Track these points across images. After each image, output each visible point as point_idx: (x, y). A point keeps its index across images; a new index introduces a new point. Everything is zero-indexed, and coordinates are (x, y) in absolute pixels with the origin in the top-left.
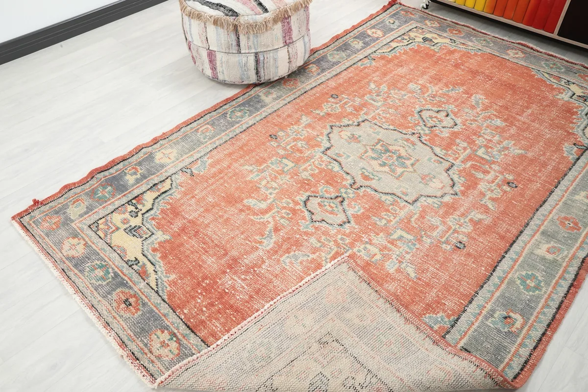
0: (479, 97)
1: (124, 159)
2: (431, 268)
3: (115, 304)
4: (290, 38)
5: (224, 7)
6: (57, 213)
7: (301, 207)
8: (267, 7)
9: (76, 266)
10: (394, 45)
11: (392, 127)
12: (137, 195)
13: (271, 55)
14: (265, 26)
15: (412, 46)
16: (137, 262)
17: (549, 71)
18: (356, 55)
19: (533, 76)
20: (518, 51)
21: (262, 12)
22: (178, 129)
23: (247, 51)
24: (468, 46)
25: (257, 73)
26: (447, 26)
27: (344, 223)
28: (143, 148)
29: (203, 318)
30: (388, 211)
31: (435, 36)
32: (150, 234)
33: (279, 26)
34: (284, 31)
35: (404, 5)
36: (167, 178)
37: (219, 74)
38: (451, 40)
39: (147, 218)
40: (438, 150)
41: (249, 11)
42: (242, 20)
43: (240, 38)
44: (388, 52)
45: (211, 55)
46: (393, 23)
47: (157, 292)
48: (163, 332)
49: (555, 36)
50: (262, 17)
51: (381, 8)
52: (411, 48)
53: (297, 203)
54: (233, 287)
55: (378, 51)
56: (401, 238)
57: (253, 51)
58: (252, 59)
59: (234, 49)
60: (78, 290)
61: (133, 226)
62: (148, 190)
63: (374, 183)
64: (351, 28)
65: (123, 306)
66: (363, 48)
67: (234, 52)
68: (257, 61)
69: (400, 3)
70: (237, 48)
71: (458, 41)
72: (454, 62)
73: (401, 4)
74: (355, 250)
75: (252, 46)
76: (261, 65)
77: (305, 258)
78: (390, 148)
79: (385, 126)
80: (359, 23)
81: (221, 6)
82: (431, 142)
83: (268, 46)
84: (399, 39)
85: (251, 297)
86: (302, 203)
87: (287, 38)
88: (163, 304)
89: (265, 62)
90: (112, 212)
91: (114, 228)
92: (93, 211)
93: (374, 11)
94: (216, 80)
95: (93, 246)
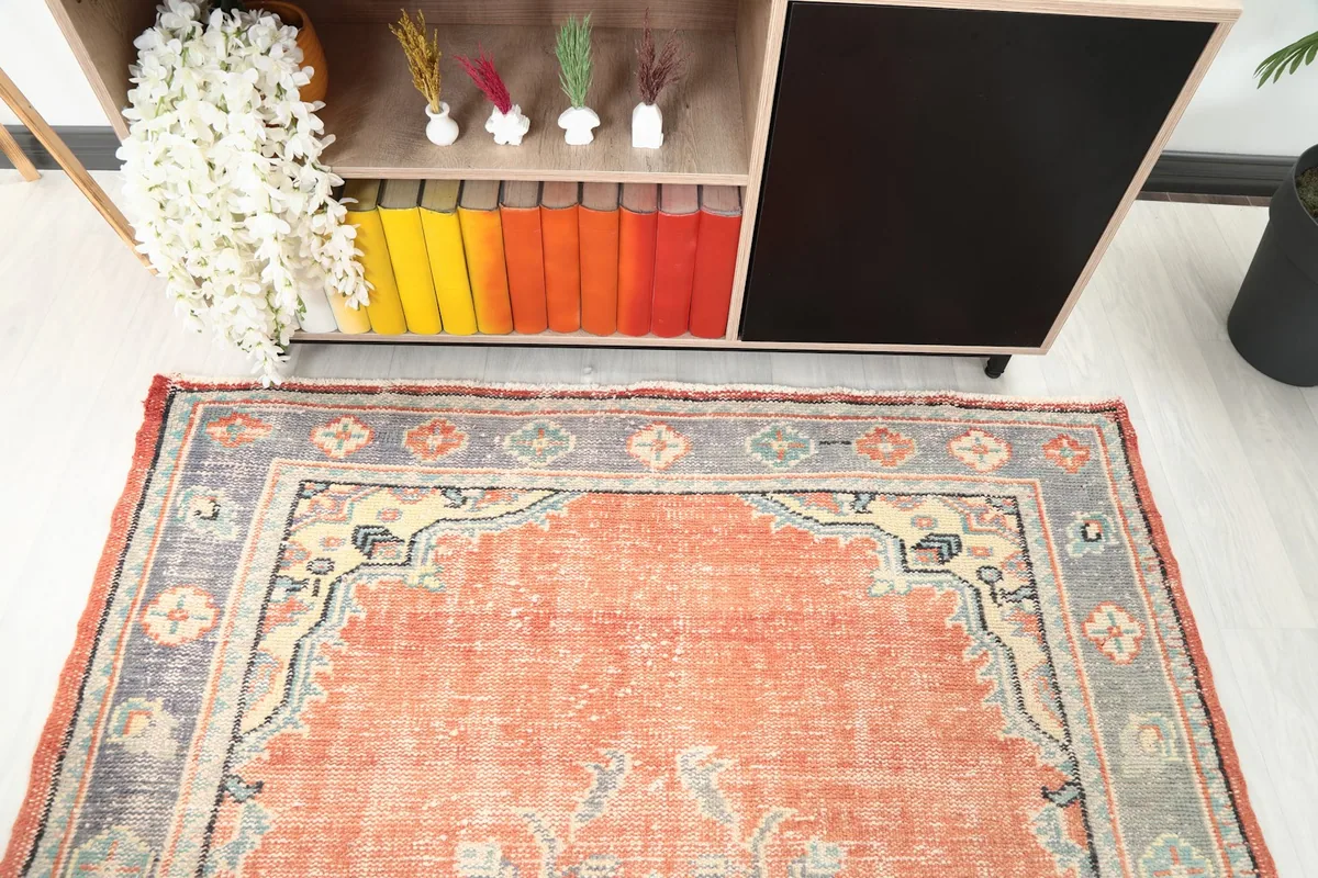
10: (280, 642)
15: (342, 611)
18: (178, 807)
20: (656, 428)
24: (509, 493)
26: (395, 419)
31: (385, 500)
35: (203, 388)
38: (444, 490)
44: (284, 703)
46: (215, 515)
49: (733, 343)
51: (132, 451)
52: (345, 624)
55: (246, 725)
64: (80, 643)
66: (184, 735)
69: (182, 383)
71: (469, 482)
72: (520, 617)
73: (189, 388)
80: (95, 593)
84: (279, 594)
93: (114, 487)
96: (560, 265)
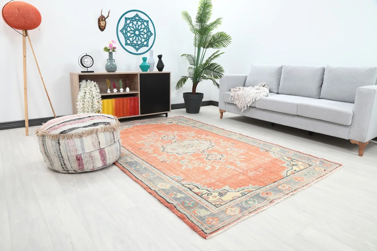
6: (203, 219)
9: (245, 209)
12: (195, 194)
16: (243, 193)
28: (155, 191)
32: (225, 190)
36: (184, 186)
37: (107, 161)
39: (213, 191)
43: (114, 134)
45: (102, 152)
47: (259, 188)
49: (140, 115)
61: (218, 194)
62: (191, 191)
67: (113, 143)
70: (114, 140)
90: (207, 201)
91: (220, 200)
92: (205, 206)
95: (232, 205)
96: (121, 106)
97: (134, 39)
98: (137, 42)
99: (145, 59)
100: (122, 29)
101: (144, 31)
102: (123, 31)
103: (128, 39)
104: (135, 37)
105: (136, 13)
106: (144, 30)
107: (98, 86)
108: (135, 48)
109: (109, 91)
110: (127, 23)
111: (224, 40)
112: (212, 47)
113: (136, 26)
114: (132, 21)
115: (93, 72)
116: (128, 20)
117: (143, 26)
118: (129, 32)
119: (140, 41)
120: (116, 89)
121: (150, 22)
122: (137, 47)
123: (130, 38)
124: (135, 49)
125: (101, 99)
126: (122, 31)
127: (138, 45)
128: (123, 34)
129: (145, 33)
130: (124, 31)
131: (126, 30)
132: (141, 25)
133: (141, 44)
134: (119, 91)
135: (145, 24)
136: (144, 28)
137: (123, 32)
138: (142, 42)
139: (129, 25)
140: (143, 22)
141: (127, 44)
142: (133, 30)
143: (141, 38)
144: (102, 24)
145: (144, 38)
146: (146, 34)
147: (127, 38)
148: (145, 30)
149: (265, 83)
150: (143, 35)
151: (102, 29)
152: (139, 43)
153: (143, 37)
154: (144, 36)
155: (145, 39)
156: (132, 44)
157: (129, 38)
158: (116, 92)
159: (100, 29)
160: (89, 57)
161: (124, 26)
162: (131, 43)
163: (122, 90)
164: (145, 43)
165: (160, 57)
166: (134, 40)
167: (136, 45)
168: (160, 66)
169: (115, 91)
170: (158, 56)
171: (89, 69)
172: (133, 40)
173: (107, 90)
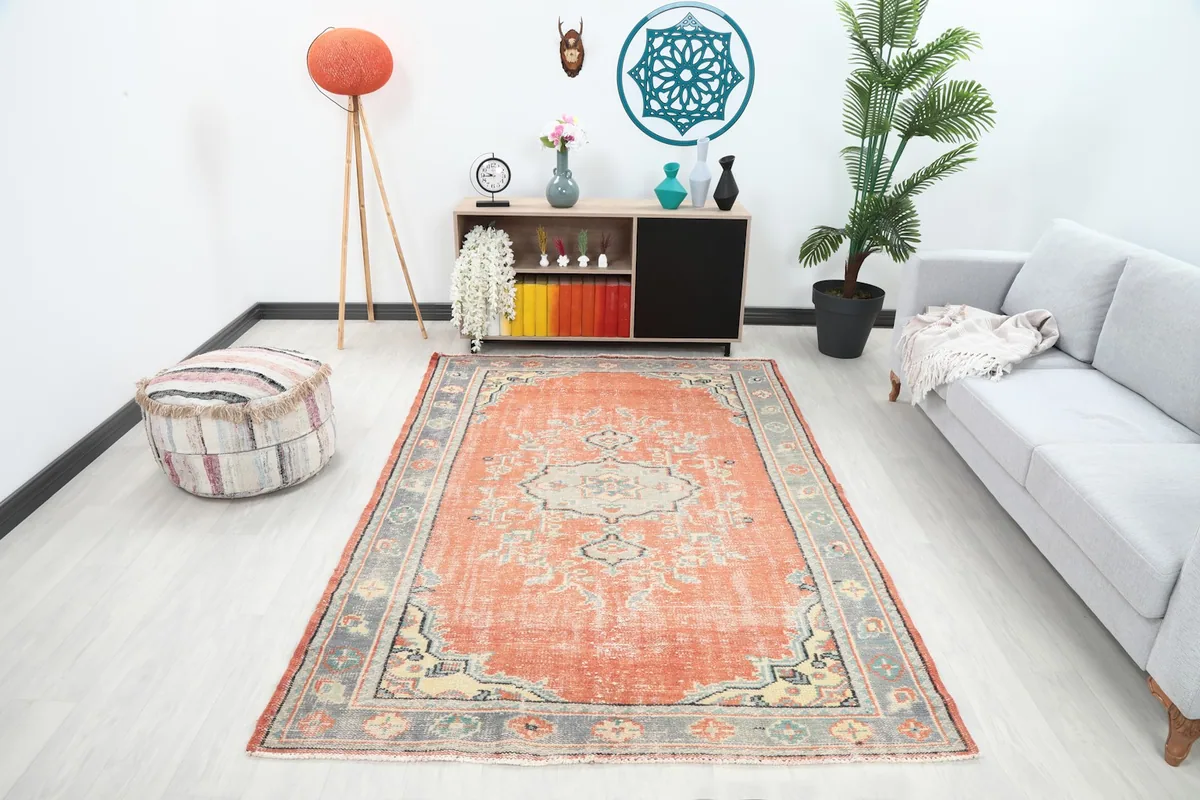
0: (621, 411)
1: (321, 616)
2: (750, 546)
3: (522, 736)
4: (318, 420)
5: (224, 394)
6: (308, 709)
7: (585, 560)
8: (283, 385)
9: (416, 737)
10: (486, 394)
11: (578, 462)
12: (391, 641)
13: (299, 444)
14: (286, 407)
15: (506, 389)
16: (486, 693)
17: (651, 370)
19: (643, 378)
20: (607, 363)
21: (278, 392)
22: (349, 556)
23: (266, 445)
24: (558, 372)
25: (282, 472)
26: (518, 361)
27: (641, 552)
28: (333, 594)
29: (623, 690)
30: (663, 525)
31: (517, 373)
32: (464, 663)
33: (302, 405)
34: (309, 411)
35: (449, 356)
36: (406, 607)
37: (225, 487)
38: (536, 372)
39: (437, 651)
40: (642, 463)
41: (262, 393)
42: (254, 405)
43: (254, 428)
44: (489, 402)
45: (211, 463)
46: (460, 375)
47: (547, 701)
48: (603, 724)
49: (632, 339)
50: (279, 397)
51: (428, 366)
52: (507, 391)
53: (579, 560)
54: (615, 651)
55: (477, 404)
56: (700, 539)
57: (275, 443)
58: (273, 454)
59: (247, 445)
60: (459, 753)
61: (432, 667)
62: (399, 628)
63: (623, 511)
64: (420, 393)
65: (530, 732)
66: (458, 406)
67: (247, 449)
68: (281, 456)
69: (442, 355)
70: (250, 443)
71: (546, 370)
72: (564, 390)
73: (445, 356)
74: (678, 565)
75: (272, 436)
76: (287, 459)
77: (646, 595)
78: (601, 478)
79: (571, 463)
80: (422, 386)
81: (217, 393)
82: (628, 459)
83: (294, 433)
84: (485, 387)
85: (642, 648)
86: (584, 557)
87: (315, 420)
88: (569, 706)
89: (292, 454)
90: (385, 670)
91: (411, 683)
92: (359, 682)
94: (220, 496)
95: (409, 710)
96: (576, 307)
97: (673, 96)
98: (684, 105)
99: (672, 170)
100: (637, 66)
101: (710, 70)
102: (637, 73)
103: (652, 97)
104: (678, 88)
105: (686, 11)
106: (711, 66)
107: (510, 247)
108: (676, 124)
109: (544, 262)
110: (652, 47)
111: (971, 113)
112: (932, 133)
113: (682, 54)
114: (669, 41)
115: (506, 204)
116: (657, 36)
117: (709, 54)
118: (657, 74)
119: (695, 101)
120: (565, 257)
121: (735, 37)
122: (683, 121)
123: (660, 94)
124: (677, 127)
125: (515, 281)
126: (634, 73)
127: (689, 115)
128: (639, 81)
129: (715, 76)
130: (642, 73)
131: (649, 68)
132: (703, 50)
133: (697, 111)
134: (573, 262)
135: (718, 45)
136: (712, 61)
137: (639, 77)
138: (701, 106)
139: (659, 54)
140: (711, 40)
141: (648, 112)
142: (674, 67)
143: (699, 91)
144: (572, 56)
145: (710, 91)
146: (718, 77)
147: (649, 94)
148: (716, 64)
149: (1048, 314)
150: (705, 82)
151: (572, 70)
152: (692, 106)
153: (706, 89)
154: (709, 86)
155: (713, 94)
156: (665, 114)
157: (657, 94)
158: (565, 265)
159: (566, 71)
160: (498, 163)
161: (644, 58)
162: (663, 110)
163: (583, 260)
164: (713, 108)
165: (727, 163)
166: (675, 99)
167: (679, 114)
168: (726, 194)
169: (563, 261)
170: (723, 159)
171: (498, 197)
172: (671, 100)
173: (541, 258)
